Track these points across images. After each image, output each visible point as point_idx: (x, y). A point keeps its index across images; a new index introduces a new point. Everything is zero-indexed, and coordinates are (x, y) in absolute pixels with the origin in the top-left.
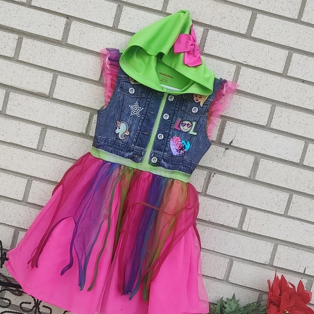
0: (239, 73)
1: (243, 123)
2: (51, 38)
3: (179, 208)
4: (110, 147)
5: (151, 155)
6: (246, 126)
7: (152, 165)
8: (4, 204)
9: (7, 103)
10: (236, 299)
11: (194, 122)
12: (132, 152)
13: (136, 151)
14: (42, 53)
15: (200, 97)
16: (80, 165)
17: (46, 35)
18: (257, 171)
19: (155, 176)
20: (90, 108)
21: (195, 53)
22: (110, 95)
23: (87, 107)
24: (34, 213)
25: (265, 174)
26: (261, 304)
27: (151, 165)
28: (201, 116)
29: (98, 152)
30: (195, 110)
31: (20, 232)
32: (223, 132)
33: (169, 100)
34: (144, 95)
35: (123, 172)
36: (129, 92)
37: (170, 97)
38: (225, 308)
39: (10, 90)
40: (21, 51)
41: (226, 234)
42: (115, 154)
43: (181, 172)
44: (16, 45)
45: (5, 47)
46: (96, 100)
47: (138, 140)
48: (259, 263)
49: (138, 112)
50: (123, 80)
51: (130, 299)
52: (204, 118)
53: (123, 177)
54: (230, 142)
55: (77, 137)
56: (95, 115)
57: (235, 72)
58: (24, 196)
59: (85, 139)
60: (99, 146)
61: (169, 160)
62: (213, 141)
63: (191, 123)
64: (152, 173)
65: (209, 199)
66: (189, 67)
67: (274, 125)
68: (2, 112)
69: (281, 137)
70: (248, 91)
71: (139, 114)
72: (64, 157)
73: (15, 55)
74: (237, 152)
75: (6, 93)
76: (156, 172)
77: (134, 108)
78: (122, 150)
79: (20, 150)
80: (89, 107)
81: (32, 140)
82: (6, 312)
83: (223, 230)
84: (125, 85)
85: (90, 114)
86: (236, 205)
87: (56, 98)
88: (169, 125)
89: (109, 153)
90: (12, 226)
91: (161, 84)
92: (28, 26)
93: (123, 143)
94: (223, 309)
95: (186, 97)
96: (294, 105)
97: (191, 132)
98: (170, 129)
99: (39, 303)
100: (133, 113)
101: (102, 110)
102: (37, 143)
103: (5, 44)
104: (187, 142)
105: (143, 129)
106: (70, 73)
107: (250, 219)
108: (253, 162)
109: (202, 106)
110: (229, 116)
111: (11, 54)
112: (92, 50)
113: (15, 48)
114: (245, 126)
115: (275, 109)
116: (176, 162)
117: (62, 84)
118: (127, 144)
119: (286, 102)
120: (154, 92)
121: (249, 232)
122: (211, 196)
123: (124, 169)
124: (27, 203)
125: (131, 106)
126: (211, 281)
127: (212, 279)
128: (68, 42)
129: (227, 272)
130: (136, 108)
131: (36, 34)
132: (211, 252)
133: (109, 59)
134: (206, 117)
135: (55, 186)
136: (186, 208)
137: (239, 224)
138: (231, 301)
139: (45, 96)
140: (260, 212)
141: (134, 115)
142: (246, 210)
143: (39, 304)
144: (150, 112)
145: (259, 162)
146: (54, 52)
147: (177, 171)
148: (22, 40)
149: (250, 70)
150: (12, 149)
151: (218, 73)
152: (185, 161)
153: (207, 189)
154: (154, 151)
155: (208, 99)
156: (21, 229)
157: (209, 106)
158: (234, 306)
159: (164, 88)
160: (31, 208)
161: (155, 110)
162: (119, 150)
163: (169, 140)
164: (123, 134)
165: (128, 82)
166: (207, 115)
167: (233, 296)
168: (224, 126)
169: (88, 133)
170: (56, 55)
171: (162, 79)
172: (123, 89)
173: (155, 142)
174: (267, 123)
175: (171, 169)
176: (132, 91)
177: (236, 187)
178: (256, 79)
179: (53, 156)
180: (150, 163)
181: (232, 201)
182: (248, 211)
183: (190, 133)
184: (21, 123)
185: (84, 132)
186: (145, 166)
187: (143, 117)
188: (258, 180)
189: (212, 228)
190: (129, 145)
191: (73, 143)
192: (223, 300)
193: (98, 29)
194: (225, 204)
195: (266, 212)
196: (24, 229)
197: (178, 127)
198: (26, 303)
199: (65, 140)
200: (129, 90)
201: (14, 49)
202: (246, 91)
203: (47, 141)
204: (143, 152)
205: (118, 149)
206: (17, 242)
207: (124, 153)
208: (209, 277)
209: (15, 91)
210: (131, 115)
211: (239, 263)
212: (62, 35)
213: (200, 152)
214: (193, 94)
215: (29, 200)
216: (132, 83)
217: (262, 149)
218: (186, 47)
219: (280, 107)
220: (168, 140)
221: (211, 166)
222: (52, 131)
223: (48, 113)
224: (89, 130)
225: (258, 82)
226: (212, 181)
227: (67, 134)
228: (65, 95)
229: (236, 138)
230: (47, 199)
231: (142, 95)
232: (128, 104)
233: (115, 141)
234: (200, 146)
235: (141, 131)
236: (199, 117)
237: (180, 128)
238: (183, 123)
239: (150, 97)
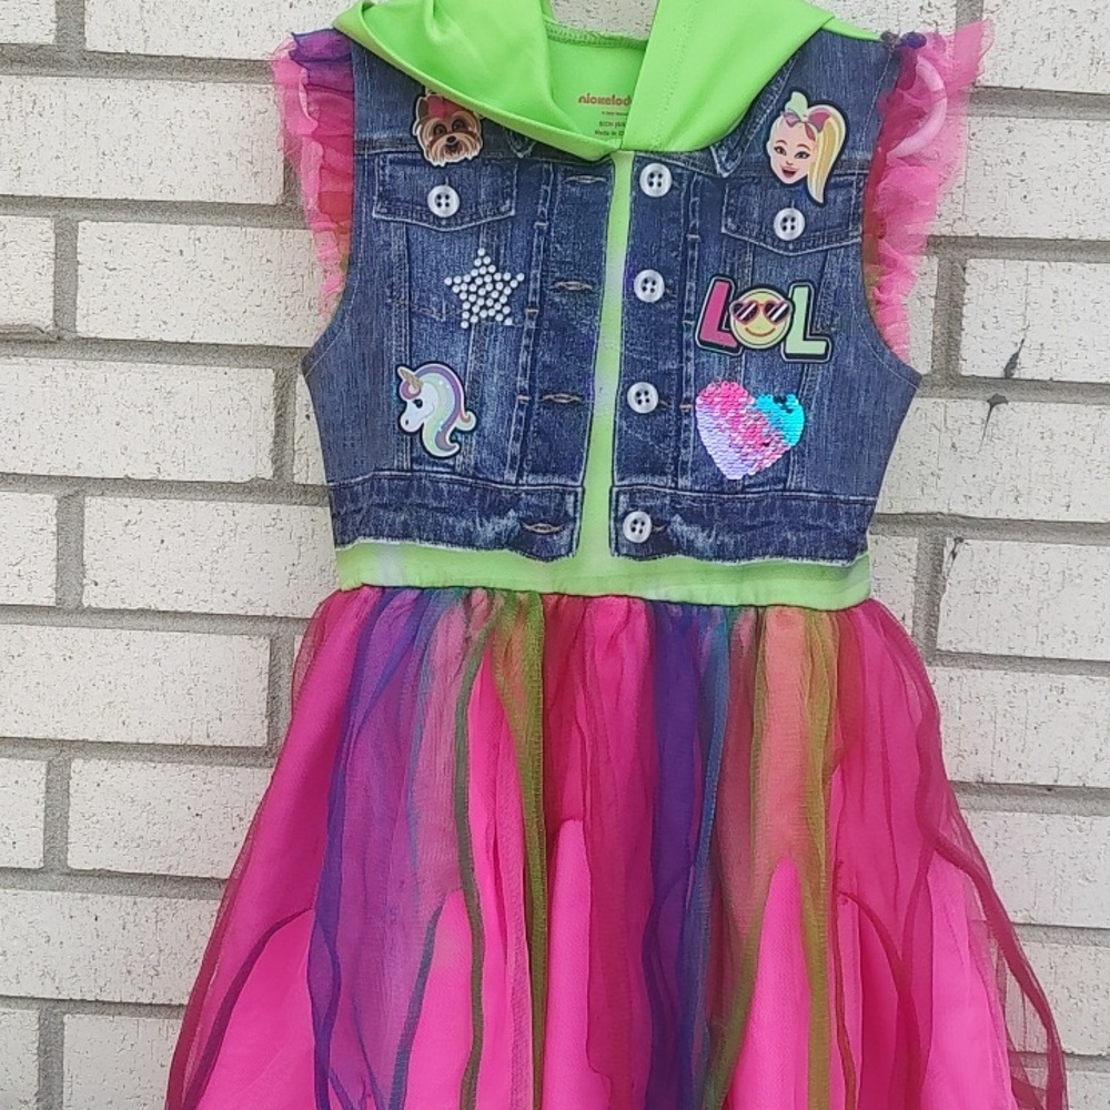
1: (1051, 255)
4: (395, 510)
5: (614, 504)
7: (635, 558)
11: (797, 290)
12: (512, 513)
13: (534, 500)
19: (657, 609)
20: (268, 347)
23: (256, 347)
27: (627, 555)
28: (827, 250)
31: (66, 1018)
32: (959, 321)
34: (509, 208)
35: (486, 625)
36: (430, 212)
41: (1081, 831)
42: (428, 540)
43: (791, 561)
46: (289, 301)
47: (531, 446)
49: (496, 300)
54: (1005, 363)
55: (237, 506)
58: (45, 844)
59: (276, 507)
61: (710, 510)
63: (785, 296)
65: (955, 672)
71: (507, 310)
72: (197, 615)
74: (1052, 405)
77: (473, 288)
78: (459, 514)
80: (261, 346)
81: (24, 568)
83: (1058, 812)
84: (400, 180)
85: (278, 376)
86: (1102, 674)
87: (93, 335)
88: (671, 327)
89: (397, 543)
90: (21, 998)
93: (454, 473)
97: (797, 344)
98: (681, 348)
100: (470, 311)
102: (55, 576)
104: (783, 400)
106: (136, 198)
109: (821, 201)
110: (973, 234)
112: (215, 56)
116: (753, 515)
117: (107, 258)
118: (474, 477)
122: (961, 655)
123: (491, 604)
124: (68, 875)
125: (457, 280)
128: (89, 46)
130: (484, 284)
139: (40, 336)
141: (480, 318)
144: (561, 284)
146: (35, 111)
152: (796, 498)
153: (937, 622)
154: (626, 482)
155: (843, 157)
156: (71, 1005)
157: (859, 189)
160: (90, 895)
164: (445, 427)
165: (414, 163)
166: (859, 239)
168: (956, 291)
169: (286, 474)
170: (45, 120)
172: (398, 200)
173: (617, 431)
175: (730, 559)
176: (443, 201)
177: (1079, 586)
178: (1072, 11)
179: (142, 621)
180: (617, 549)
181: (1072, 657)
183: (788, 351)
185: (268, 473)
187: (531, 318)
189: (1000, 814)
191: (226, 537)
194: (1043, 680)
196: (83, 1001)
197: (720, 329)
199: (182, 530)
202: (1035, 86)
203: (97, 556)
204: (571, 499)
207: (470, 524)
210: (464, 325)
212: (53, 15)
215: (76, 861)
216: (435, 164)
220: (682, 406)
221: (932, 508)
222: (112, 499)
223: (71, 415)
224: (287, 459)
225: (1085, 26)
226: (952, 580)
227: (186, 503)
228: (133, 313)
229: (1033, 338)
230: (157, 837)
231: (503, 209)
232: (437, 271)
233: (409, 474)
234: (857, 404)
235: (537, 395)
236: (820, 256)
237: (731, 332)
238: (740, 305)
239: (546, 211)
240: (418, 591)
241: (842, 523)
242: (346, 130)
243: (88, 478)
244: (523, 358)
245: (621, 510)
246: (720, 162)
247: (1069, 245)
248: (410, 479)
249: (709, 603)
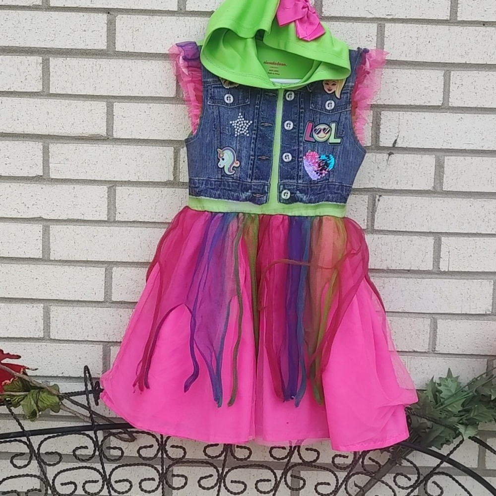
0: (384, 34)
1: (406, 110)
2: (90, 50)
3: (340, 256)
4: (216, 190)
5: (279, 188)
6: (413, 113)
7: (285, 203)
8: (79, 312)
9: (48, 161)
10: (454, 376)
11: (333, 124)
12: (250, 191)
13: (256, 187)
14: (82, 74)
15: (334, 85)
16: (178, 227)
17: (81, 46)
18: (443, 177)
19: (291, 218)
20: (172, 140)
21: (312, 19)
22: (198, 112)
23: (167, 140)
24: (126, 315)
25: (457, 179)
26: (493, 375)
27: (283, 203)
28: (341, 112)
29: (200, 201)
30: (330, 105)
31: (111, 347)
32: (379, 130)
33: (288, 99)
34: (248, 101)
35: (244, 223)
36: (225, 102)
37: (289, 95)
38: (440, 392)
39: (48, 141)
40: (51, 79)
41: (418, 283)
43: (330, 203)
44: (41, 72)
45: (26, 79)
46: (178, 126)
47: (255, 172)
48: (476, 315)
49: (244, 129)
50: (213, 86)
51: (297, 406)
52: (347, 114)
53: (245, 231)
54: (393, 143)
55: (163, 189)
56: (182, 149)
57: (377, 34)
58: (105, 293)
59: (174, 189)
60: (199, 193)
61: (308, 189)
62: (367, 146)
63: (329, 126)
64: (287, 215)
65: (380, 236)
66: (307, 41)
67: (454, 102)
68: (44, 177)
69: (468, 117)
70: (403, 58)
71: (247, 132)
72: (150, 222)
73: (43, 87)
74: (407, 155)
75: (44, 147)
76: (292, 212)
77: (238, 125)
78: (235, 191)
79: (83, 227)
80: (169, 140)
81: (98, 209)
82: (119, 466)
83: (411, 278)
84: (216, 93)
85: (175, 149)
86: (424, 236)
87: (118, 137)
88: (296, 136)
89: (217, 200)
90: (98, 341)
91: (271, 79)
92: (53, 38)
93: (233, 179)
94: (437, 393)
95: (311, 88)
96: (478, 63)
97: (332, 140)
98: (299, 142)
99: (164, 443)
100: (237, 131)
101: (191, 138)
102: (107, 211)
103: (25, 74)
104: (329, 156)
105: (258, 153)
106: (132, 95)
107: (449, 252)
108: (434, 164)
109: (339, 97)
110: (382, 104)
111: (38, 87)
112: (155, 52)
113: (41, 76)
114: (411, 113)
115: (450, 76)
116: (320, 190)
117: (122, 114)
118: (239, 180)
119: (464, 62)
120: (263, 93)
121: (451, 272)
122: (382, 231)
123: (244, 218)
124: (112, 303)
125: (234, 122)
126: (411, 357)
127: (411, 354)
128: (117, 50)
129: (432, 339)
130: (241, 124)
131: (67, 48)
132: (400, 314)
133: (185, 59)
134: (348, 112)
135: (147, 269)
136: (350, 254)
137: (433, 264)
138: (447, 380)
139: (102, 138)
140: (462, 238)
141: (240, 134)
142: (440, 240)
143: (165, 445)
144: (263, 124)
145: (444, 163)
146: (101, 70)
147: (323, 202)
148: (49, 62)
149: (399, 26)
150: (71, 227)
151: (353, 42)
152: (332, 184)
153: (374, 221)
154: (282, 182)
155: (346, 84)
156: (113, 343)
157: (350, 94)
158: (453, 388)
159: (276, 84)
160: (119, 309)
161: (270, 118)
162: (229, 192)
163: (301, 159)
164: (231, 166)
165: (220, 87)
166: (350, 109)
167: (447, 372)
168: (378, 121)
169: (177, 179)
170: (103, 72)
171: (270, 70)
172: (216, 99)
173: (280, 167)
174: (442, 100)
175: (314, 203)
176: (229, 99)
177: (416, 209)
178: (411, 37)
179: (134, 224)
180: (280, 201)
181: (415, 231)
182: (442, 240)
183: (330, 142)
184: (75, 186)
185: (172, 179)
186: (274, 207)
187: (254, 134)
188: (448, 191)
189: (394, 279)
190: (243, 181)
191: (159, 198)
192: (434, 381)
193: (157, 18)
194: (405, 238)
195: (470, 236)
196: (116, 342)
197: (310, 136)
198: (145, 447)
199: (146, 197)
200: (224, 98)
201: (40, 78)
202: (400, 59)
203: (120, 205)
204: (267, 187)
205: (228, 190)
206: (110, 363)
207: (238, 194)
208: (406, 352)
209: (56, 142)
210: (236, 135)
211: (447, 320)
212: (106, 41)
213: (351, 166)
214: (322, 81)
215: (114, 299)
216: (226, 88)
217: (444, 141)
218: (296, 13)
219: (457, 72)
220: (299, 159)
221: (372, 186)
222: (124, 187)
223: (112, 162)
224: (178, 174)
225: (415, 41)
226: (378, 208)
227: (147, 188)
228: (131, 130)
229: (401, 135)
230: (139, 291)
231: (246, 102)
232: (228, 119)
233: (221, 180)
234: (350, 158)
235: (256, 157)
236: (339, 114)
237: (313, 137)
238: (316, 129)
239: (258, 102)
240: (223, 214)
241: (344, 192)
242: (200, 78)
243: (117, 181)
244: (252, 145)
245: (281, 189)
246: (309, 88)
247: (411, 107)
248: (221, 181)
249: (307, 216)
